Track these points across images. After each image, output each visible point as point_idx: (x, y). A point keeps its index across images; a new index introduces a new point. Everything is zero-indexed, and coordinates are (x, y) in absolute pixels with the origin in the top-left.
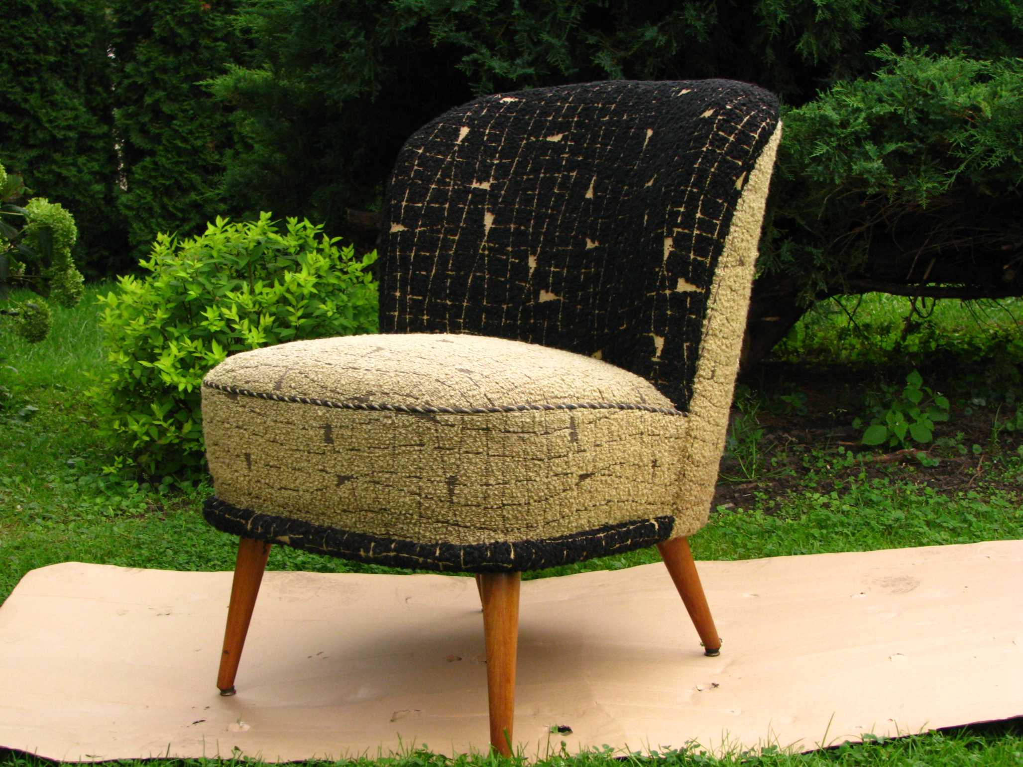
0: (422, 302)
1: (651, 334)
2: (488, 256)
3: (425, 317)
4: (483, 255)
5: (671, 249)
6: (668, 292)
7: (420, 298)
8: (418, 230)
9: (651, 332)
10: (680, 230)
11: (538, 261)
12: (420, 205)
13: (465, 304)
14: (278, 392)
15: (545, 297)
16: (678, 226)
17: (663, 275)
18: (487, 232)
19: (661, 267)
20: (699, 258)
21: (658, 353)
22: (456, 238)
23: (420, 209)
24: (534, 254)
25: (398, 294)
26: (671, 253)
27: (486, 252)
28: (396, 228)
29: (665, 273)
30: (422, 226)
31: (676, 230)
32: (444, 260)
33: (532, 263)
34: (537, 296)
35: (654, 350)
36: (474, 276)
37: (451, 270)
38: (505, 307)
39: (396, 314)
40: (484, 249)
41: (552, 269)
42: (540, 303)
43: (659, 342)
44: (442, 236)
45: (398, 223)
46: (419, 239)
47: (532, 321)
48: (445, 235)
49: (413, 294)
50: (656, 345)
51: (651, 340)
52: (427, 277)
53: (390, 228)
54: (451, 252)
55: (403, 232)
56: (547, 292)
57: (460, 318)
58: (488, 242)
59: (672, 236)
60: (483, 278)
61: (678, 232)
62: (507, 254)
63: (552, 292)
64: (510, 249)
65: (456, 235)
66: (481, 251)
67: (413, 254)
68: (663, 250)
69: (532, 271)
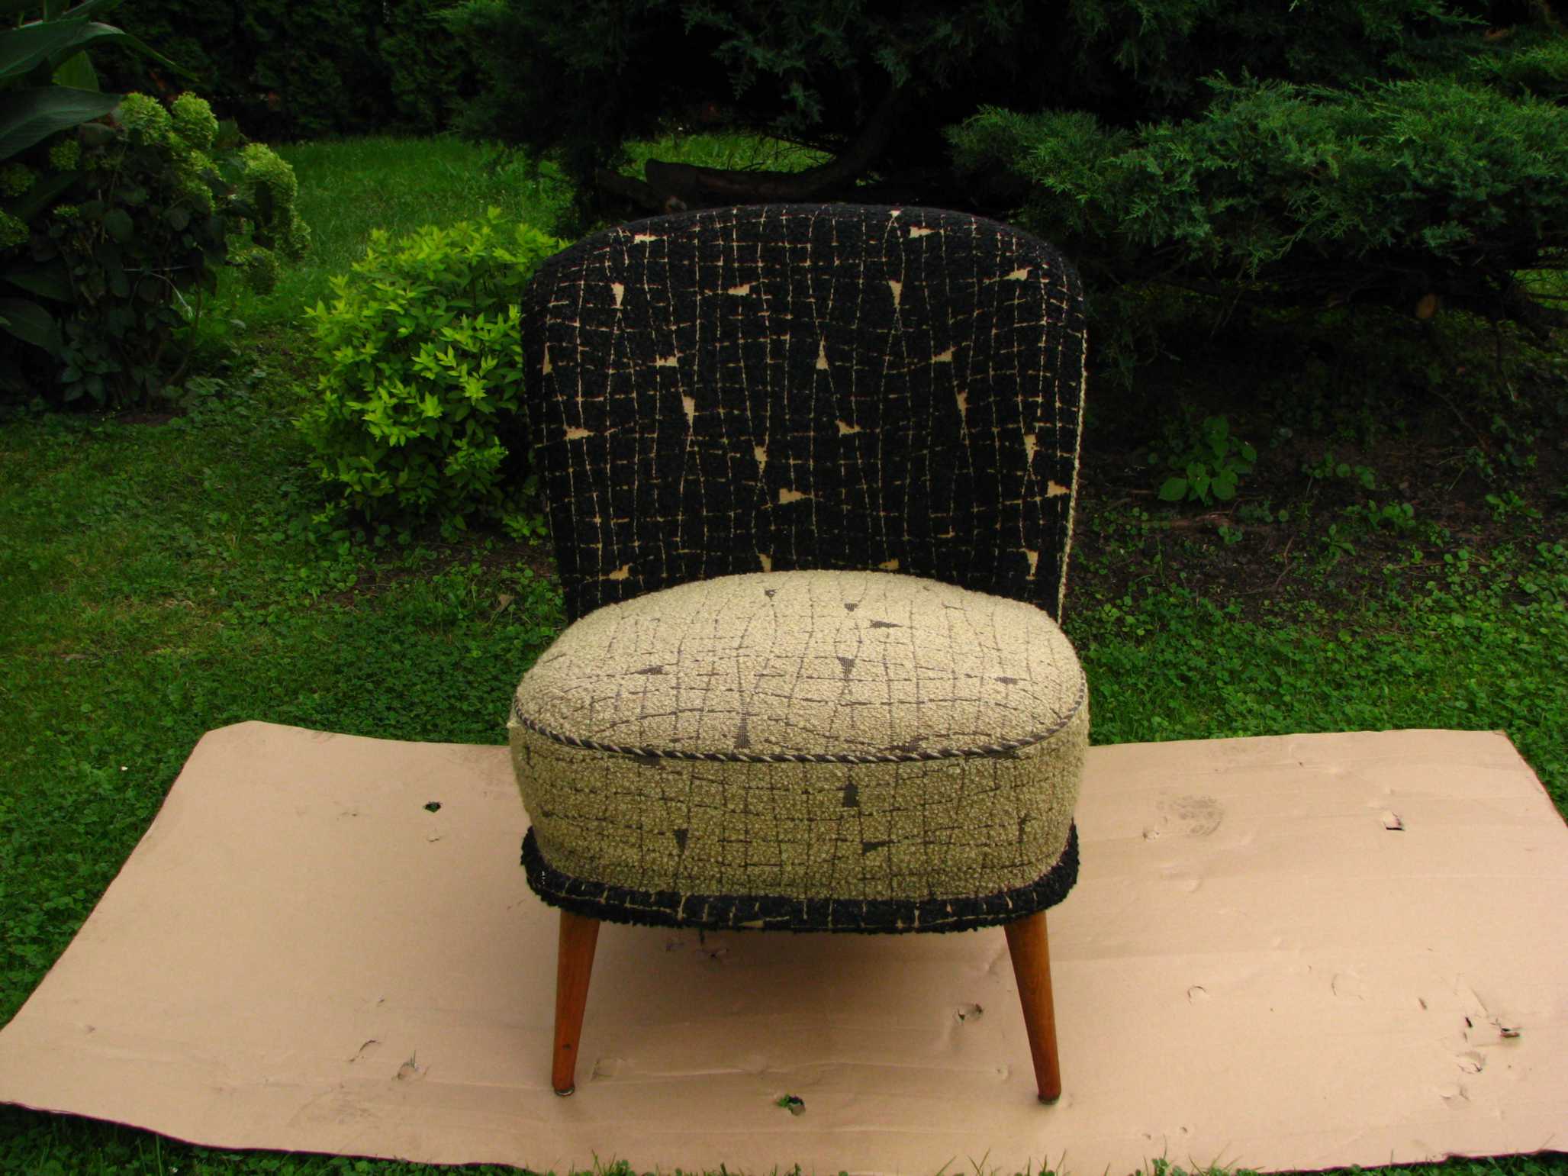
0: (630, 524)
1: (1023, 550)
2: (699, 452)
3: (636, 544)
4: (692, 454)
5: (1036, 448)
6: (1038, 499)
7: (626, 520)
8: (607, 434)
9: (1022, 547)
10: (1042, 424)
11: (769, 453)
12: (602, 399)
13: (680, 518)
15: (787, 497)
16: (1039, 420)
17: (1030, 481)
18: (691, 422)
19: (1025, 469)
20: (1065, 455)
21: (1033, 571)
22: (655, 435)
23: (603, 404)
24: (761, 443)
25: (598, 520)
26: (1036, 453)
27: (696, 449)
28: (575, 434)
29: (1033, 477)
30: (612, 426)
31: (1037, 425)
32: (646, 465)
33: (760, 455)
34: (775, 496)
35: (1029, 567)
36: (686, 481)
37: (656, 478)
38: (732, 514)
39: (600, 546)
40: (693, 444)
41: (792, 462)
42: (781, 505)
43: (1033, 558)
44: (637, 436)
45: (578, 426)
46: (611, 443)
47: (773, 528)
48: (642, 434)
49: (618, 518)
50: (1030, 562)
51: (1024, 557)
52: (630, 491)
53: (565, 433)
54: (652, 455)
55: (588, 438)
56: (790, 490)
57: (677, 536)
58: (696, 433)
59: (1034, 433)
60: (697, 481)
61: (1041, 428)
62: (722, 447)
63: (797, 490)
64: (725, 441)
65: (654, 432)
66: (688, 449)
67: (608, 466)
68: (1025, 450)
69: (762, 466)
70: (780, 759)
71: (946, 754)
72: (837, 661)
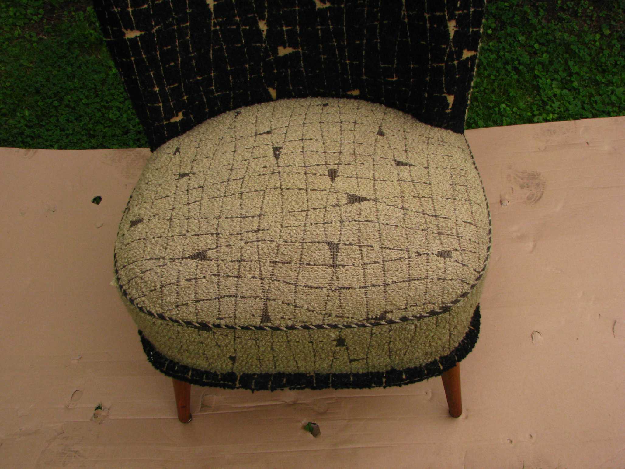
0: (179, 88)
1: (444, 95)
2: (220, 29)
3: (185, 98)
4: (216, 31)
5: (455, 29)
6: (456, 63)
7: (176, 85)
8: (154, 31)
9: (444, 93)
10: (460, 12)
11: (268, 24)
12: (146, 6)
13: (212, 74)
14: (269, 324)
15: (282, 51)
16: (458, 9)
17: (451, 51)
18: (212, 10)
19: (447, 44)
20: (475, 30)
21: (450, 107)
22: (188, 24)
23: (147, 10)
24: (262, 18)
25: (157, 89)
26: (456, 32)
27: (218, 28)
28: (131, 34)
29: (453, 49)
30: (156, 25)
31: (457, 13)
32: (184, 46)
33: (263, 26)
34: (276, 52)
35: (448, 104)
36: (213, 50)
37: (193, 53)
38: (247, 66)
39: (161, 104)
40: (215, 25)
41: (284, 28)
42: (280, 57)
43: (451, 99)
44: (176, 27)
45: (132, 29)
46: (158, 37)
47: (275, 71)
48: (178, 24)
49: (170, 85)
50: (449, 102)
51: (445, 99)
52: (176, 65)
53: (124, 34)
54: (188, 38)
55: (141, 36)
56: (285, 47)
57: (212, 86)
58: (216, 18)
59: (455, 19)
60: (221, 49)
61: (459, 15)
62: (236, 23)
63: (289, 46)
64: (238, 19)
65: (187, 22)
66: (212, 29)
67: (158, 53)
68: (448, 31)
69: (265, 33)
70: (292, 328)
71: (404, 319)
72: (327, 247)
